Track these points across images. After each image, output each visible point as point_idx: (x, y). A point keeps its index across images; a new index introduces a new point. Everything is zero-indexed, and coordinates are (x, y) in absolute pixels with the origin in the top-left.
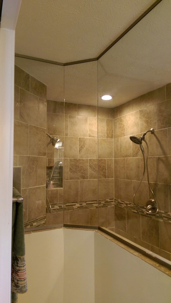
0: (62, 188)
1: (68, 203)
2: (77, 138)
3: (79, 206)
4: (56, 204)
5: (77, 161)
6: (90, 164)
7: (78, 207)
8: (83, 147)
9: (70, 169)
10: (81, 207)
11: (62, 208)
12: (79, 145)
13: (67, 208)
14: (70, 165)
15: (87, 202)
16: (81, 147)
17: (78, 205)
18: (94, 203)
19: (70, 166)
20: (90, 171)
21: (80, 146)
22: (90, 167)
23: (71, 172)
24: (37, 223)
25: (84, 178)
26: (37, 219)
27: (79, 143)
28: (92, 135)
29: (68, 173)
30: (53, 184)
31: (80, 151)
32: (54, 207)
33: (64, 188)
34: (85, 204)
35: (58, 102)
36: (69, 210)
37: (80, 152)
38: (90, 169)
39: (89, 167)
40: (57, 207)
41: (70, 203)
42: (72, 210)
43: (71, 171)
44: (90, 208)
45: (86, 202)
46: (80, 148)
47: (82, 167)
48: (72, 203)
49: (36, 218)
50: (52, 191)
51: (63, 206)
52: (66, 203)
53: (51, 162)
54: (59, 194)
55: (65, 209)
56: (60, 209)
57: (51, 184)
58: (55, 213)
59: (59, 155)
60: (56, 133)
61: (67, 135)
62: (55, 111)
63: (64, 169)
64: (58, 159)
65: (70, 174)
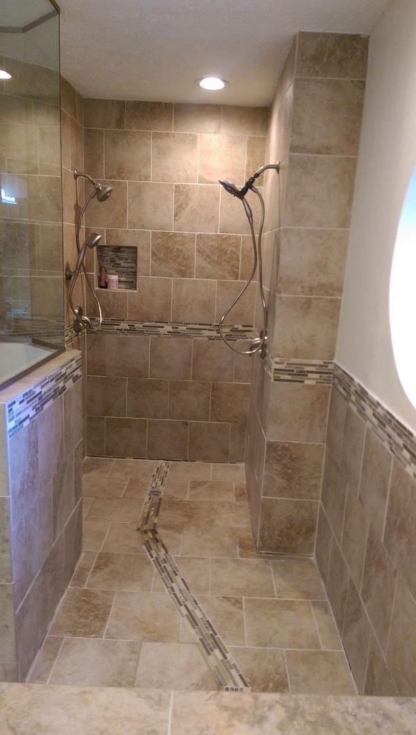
0: (135, 292)
1: (148, 321)
2: (171, 185)
3: (172, 330)
4: (124, 320)
5: (170, 237)
6: (198, 245)
7: (168, 332)
8: (184, 205)
9: (154, 254)
10: (175, 334)
11: (135, 328)
12: (176, 203)
13: (146, 331)
14: (153, 245)
15: (189, 324)
16: (180, 207)
17: (168, 328)
18: (206, 329)
19: (154, 248)
20: (198, 261)
21: (178, 204)
22: (199, 251)
23: (155, 260)
25: (183, 273)
27: (175, 197)
28: (207, 177)
29: (148, 261)
30: (119, 281)
31: (175, 216)
32: (118, 325)
33: (140, 292)
34: (184, 328)
35: (128, 102)
36: (149, 334)
37: (177, 218)
38: (197, 255)
39: (196, 253)
40: (124, 326)
41: (151, 322)
42: (156, 336)
43: (155, 258)
44: (194, 338)
45: (186, 324)
46: (176, 209)
47: (181, 251)
48: (156, 322)
50: (115, 294)
51: (138, 326)
52: (142, 322)
53: (112, 237)
54: (130, 302)
55: (141, 332)
56: (132, 330)
57: (113, 281)
58: (122, 336)
59: (129, 222)
60: (123, 175)
61: (147, 178)
62: (120, 123)
63: (140, 253)
64: (128, 231)
65: (153, 265)
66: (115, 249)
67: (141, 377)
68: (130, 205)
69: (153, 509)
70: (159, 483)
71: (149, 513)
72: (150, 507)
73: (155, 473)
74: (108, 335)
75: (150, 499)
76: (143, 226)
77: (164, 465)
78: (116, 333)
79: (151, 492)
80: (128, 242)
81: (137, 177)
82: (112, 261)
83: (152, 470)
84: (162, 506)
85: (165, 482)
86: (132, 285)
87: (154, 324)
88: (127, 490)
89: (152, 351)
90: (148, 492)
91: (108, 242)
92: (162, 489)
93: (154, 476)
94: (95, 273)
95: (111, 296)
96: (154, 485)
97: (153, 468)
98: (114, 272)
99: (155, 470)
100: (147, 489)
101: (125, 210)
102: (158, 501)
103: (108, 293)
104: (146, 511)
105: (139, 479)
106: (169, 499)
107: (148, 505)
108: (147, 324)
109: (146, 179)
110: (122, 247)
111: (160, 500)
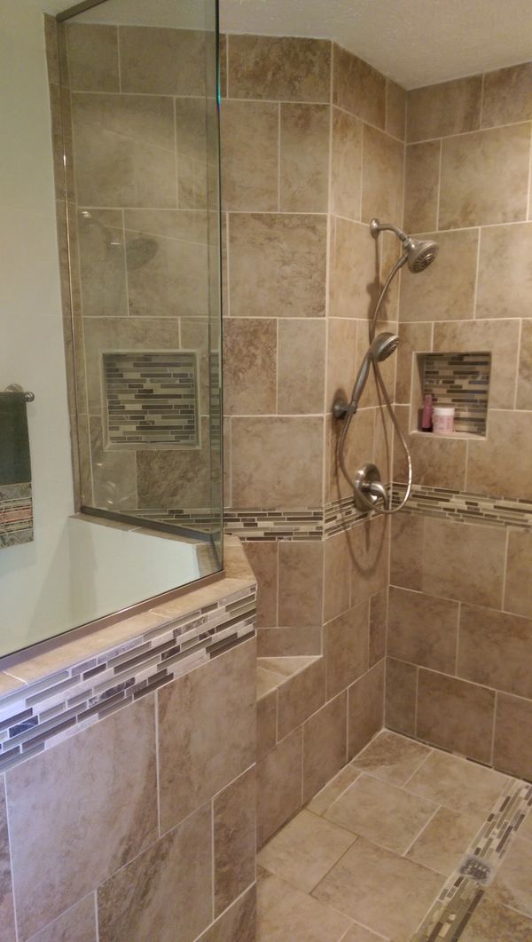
0: (482, 439)
1: (505, 499)
4: (458, 493)
9: (524, 364)
11: (478, 509)
13: (501, 517)
14: (523, 347)
19: (525, 353)
23: (527, 378)
24: (275, 524)
26: (280, 514)
29: (512, 379)
30: (457, 419)
32: (448, 501)
33: (491, 440)
35: (488, 75)
36: (507, 524)
40: (458, 503)
41: (514, 500)
42: (522, 529)
43: (526, 372)
48: (521, 501)
49: (270, 510)
50: (443, 444)
51: (485, 505)
52: (494, 498)
53: (444, 337)
54: (471, 459)
55: (490, 518)
56: (473, 512)
57: (442, 419)
58: (452, 521)
59: (478, 307)
60: (472, 217)
61: (518, 215)
62: (470, 120)
63: (495, 364)
64: (474, 323)
65: (520, 387)
66: (453, 358)
67: (488, 605)
68: (481, 274)
69: (453, 917)
70: (496, 842)
71: (439, 926)
72: (450, 908)
73: (495, 810)
74: (426, 518)
75: (457, 884)
76: (505, 312)
77: (524, 793)
78: (441, 516)
79: (469, 862)
80: (472, 344)
81: (500, 216)
82: (449, 381)
83: (494, 797)
84: (476, 917)
85: (508, 846)
86: (479, 425)
87: (518, 505)
88: (423, 841)
89: (511, 558)
90: (462, 861)
91: (436, 346)
92: (494, 861)
93: (492, 817)
94: (411, 406)
95: (436, 447)
96: (481, 845)
97: (497, 796)
98: (448, 400)
99: (501, 800)
100: (462, 852)
101: (472, 284)
102: (472, 896)
103: (431, 441)
104: (436, 917)
105: (459, 816)
106: (498, 901)
107: (447, 900)
108: (502, 503)
109: (516, 217)
110: (467, 355)
111: (480, 894)
